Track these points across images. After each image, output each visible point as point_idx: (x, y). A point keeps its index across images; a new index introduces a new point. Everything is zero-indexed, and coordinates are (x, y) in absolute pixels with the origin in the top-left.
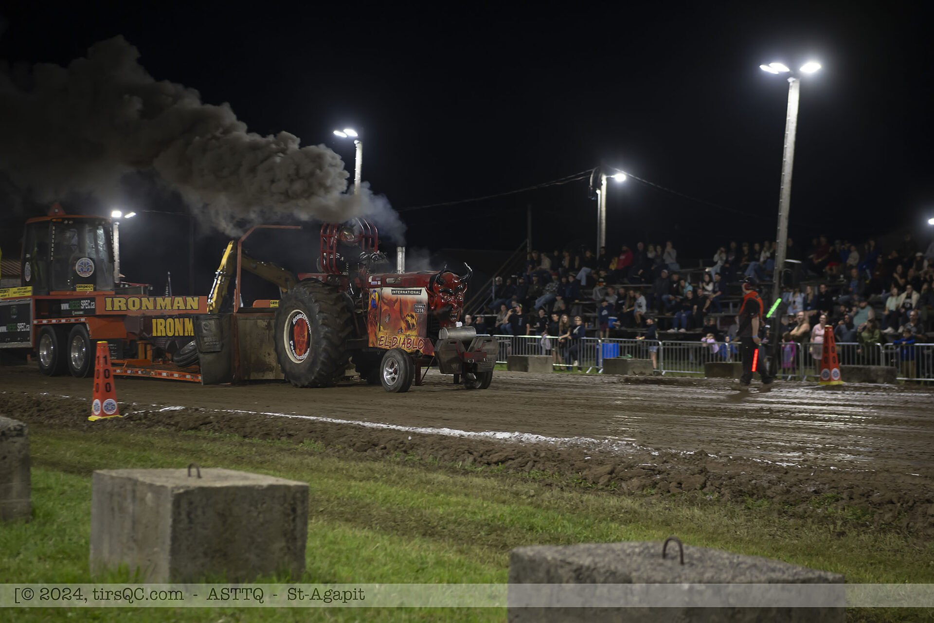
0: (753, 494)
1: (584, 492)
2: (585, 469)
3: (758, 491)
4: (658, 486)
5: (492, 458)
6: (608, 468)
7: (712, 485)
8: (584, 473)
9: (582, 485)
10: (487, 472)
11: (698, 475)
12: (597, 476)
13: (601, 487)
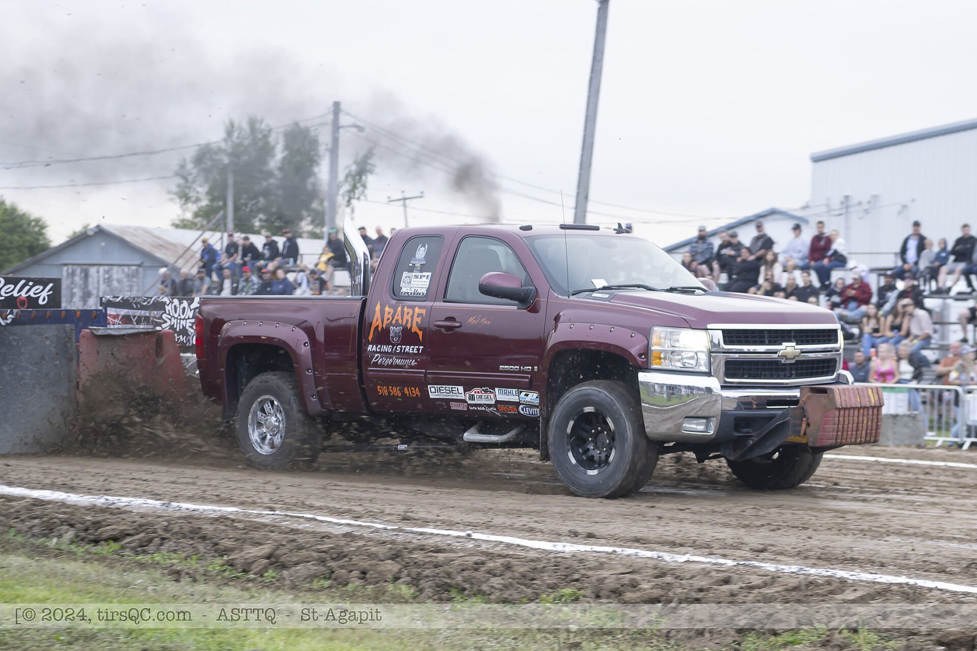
0: (464, 589)
1: (226, 584)
2: (232, 550)
3: (472, 584)
4: (334, 576)
5: (101, 534)
6: (266, 549)
7: (408, 575)
8: (231, 557)
9: (227, 573)
10: (90, 553)
11: (390, 561)
12: (249, 561)
13: (252, 576)
